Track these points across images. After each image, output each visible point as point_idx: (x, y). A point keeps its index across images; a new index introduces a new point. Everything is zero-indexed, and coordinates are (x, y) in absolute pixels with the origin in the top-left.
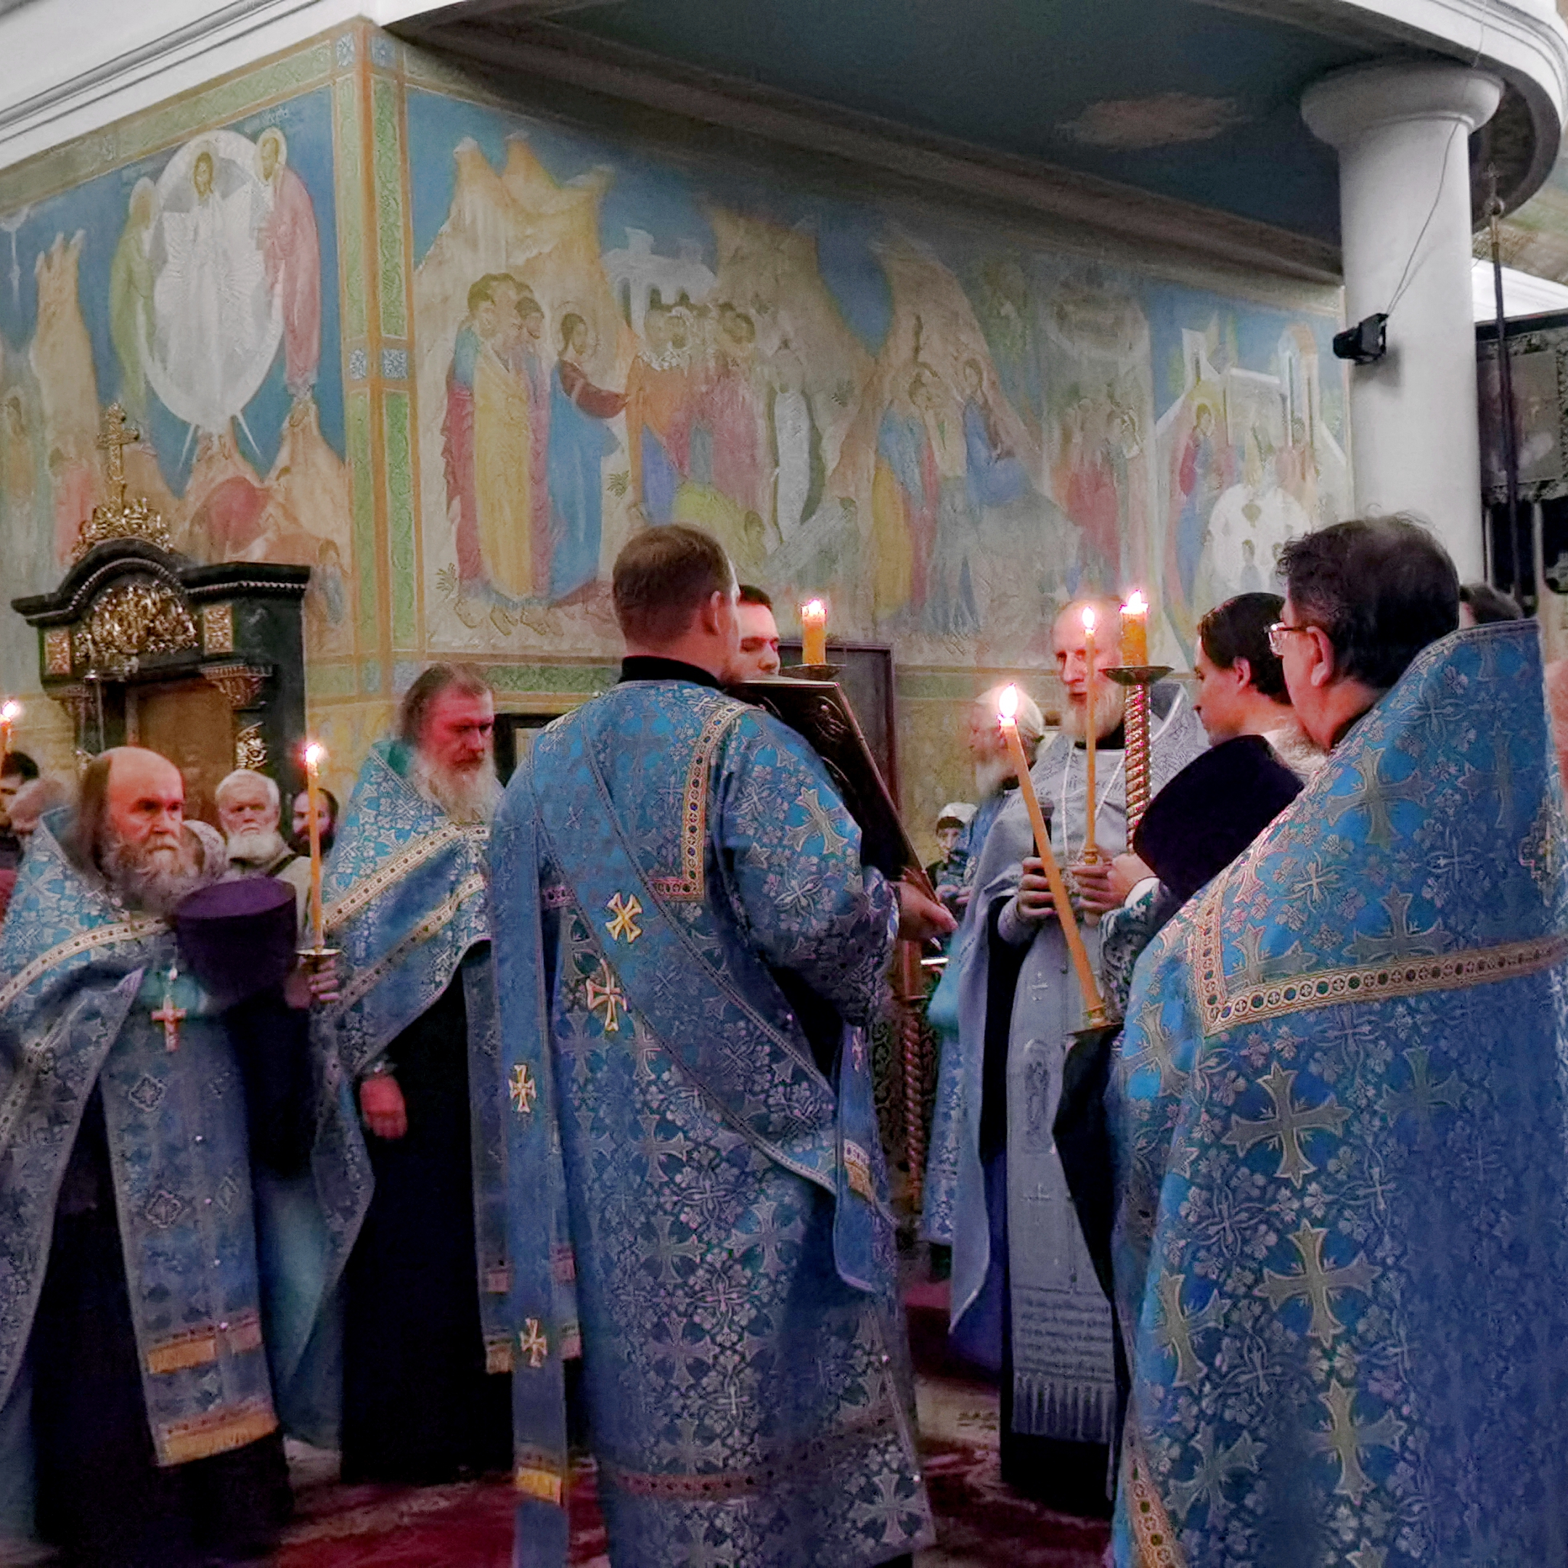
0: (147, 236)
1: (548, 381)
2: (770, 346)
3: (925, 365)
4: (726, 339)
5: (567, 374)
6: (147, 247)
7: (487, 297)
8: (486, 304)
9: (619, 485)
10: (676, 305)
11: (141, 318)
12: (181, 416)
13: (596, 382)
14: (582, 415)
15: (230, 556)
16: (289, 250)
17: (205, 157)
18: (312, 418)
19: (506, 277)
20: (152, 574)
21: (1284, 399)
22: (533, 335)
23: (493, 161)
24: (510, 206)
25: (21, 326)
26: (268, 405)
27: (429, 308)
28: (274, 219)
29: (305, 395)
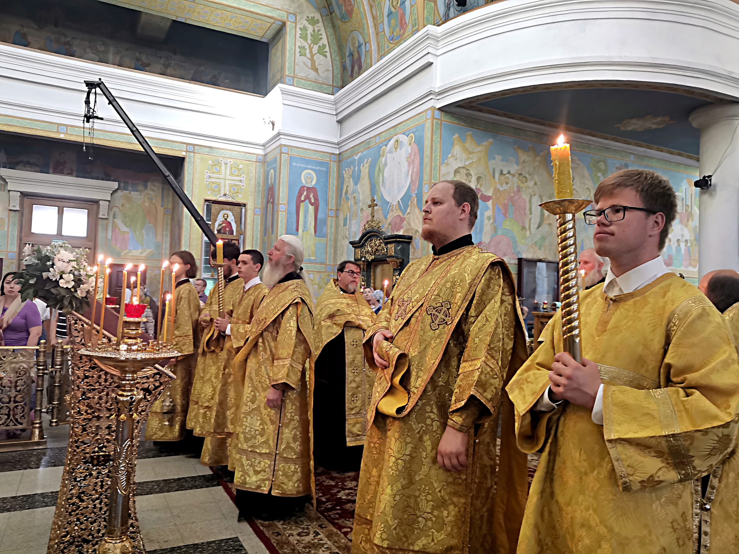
0: (384, 159)
2: (531, 184)
4: (519, 183)
5: (477, 191)
6: (383, 161)
7: (459, 172)
8: (459, 174)
9: (489, 218)
10: (507, 174)
11: (381, 178)
12: (388, 200)
13: (485, 193)
15: (396, 233)
16: (413, 162)
17: (397, 141)
18: (415, 201)
19: (463, 167)
20: (378, 237)
21: (683, 199)
22: (470, 181)
23: (462, 139)
24: (466, 150)
25: (357, 180)
26: (406, 198)
27: (444, 175)
28: (410, 154)
29: (414, 196)
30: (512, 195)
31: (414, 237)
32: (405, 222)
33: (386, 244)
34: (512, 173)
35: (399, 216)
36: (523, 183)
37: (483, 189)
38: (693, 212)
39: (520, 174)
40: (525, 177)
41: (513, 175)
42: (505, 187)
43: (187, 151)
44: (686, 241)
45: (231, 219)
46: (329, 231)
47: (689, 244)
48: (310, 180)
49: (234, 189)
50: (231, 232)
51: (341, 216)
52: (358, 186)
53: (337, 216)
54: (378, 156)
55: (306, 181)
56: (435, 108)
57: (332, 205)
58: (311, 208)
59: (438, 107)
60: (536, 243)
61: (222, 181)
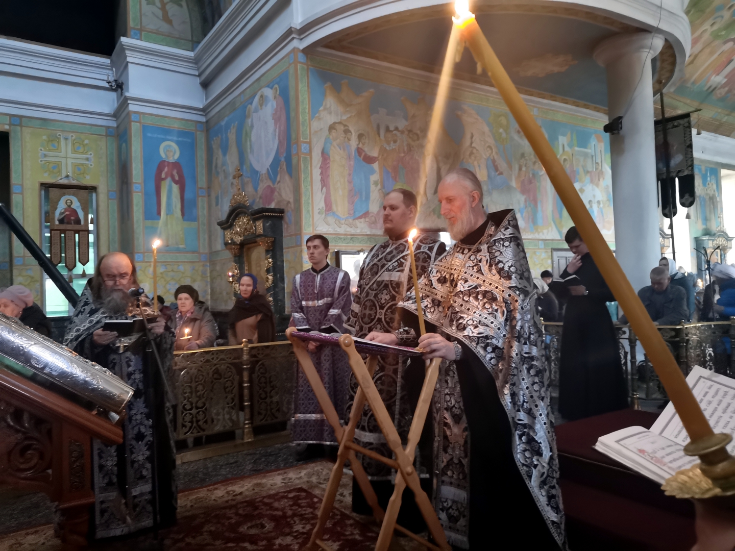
0: (249, 121)
1: (354, 153)
2: (423, 142)
3: (474, 148)
4: (410, 141)
5: (359, 151)
7: (334, 129)
8: (335, 131)
9: (376, 183)
10: (394, 130)
11: (248, 143)
12: (257, 169)
13: (368, 153)
14: (364, 163)
16: (279, 118)
17: (262, 96)
18: (284, 167)
19: (340, 123)
20: (245, 212)
21: (592, 156)
22: (349, 140)
23: (337, 89)
24: (341, 101)
25: (225, 149)
26: (275, 164)
27: (316, 132)
28: (276, 110)
29: (283, 159)
30: (402, 155)
31: (286, 210)
32: (276, 193)
33: (255, 220)
34: (400, 129)
35: (269, 186)
36: (414, 141)
37: (366, 149)
38: (603, 170)
39: (410, 131)
40: (417, 134)
41: (402, 132)
42: (393, 146)
43: (10, 125)
44: (599, 202)
45: (76, 205)
46: (200, 213)
47: (601, 205)
48: (172, 154)
49: (79, 169)
50: (78, 221)
51: (213, 195)
52: (227, 157)
53: (209, 196)
54: (244, 116)
55: (166, 155)
56: (298, 49)
57: (202, 181)
58: (176, 188)
59: (301, 47)
60: (434, 210)
61: (63, 161)
